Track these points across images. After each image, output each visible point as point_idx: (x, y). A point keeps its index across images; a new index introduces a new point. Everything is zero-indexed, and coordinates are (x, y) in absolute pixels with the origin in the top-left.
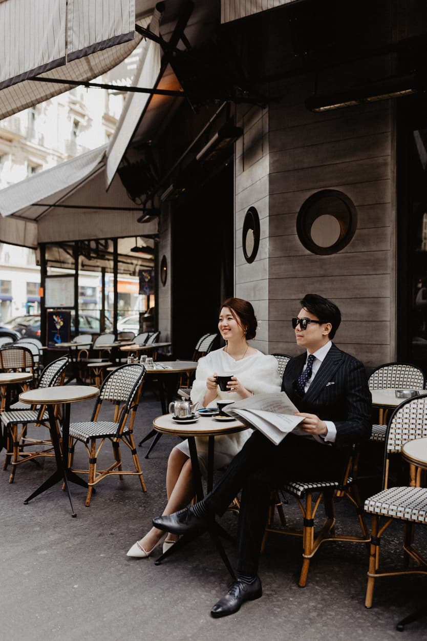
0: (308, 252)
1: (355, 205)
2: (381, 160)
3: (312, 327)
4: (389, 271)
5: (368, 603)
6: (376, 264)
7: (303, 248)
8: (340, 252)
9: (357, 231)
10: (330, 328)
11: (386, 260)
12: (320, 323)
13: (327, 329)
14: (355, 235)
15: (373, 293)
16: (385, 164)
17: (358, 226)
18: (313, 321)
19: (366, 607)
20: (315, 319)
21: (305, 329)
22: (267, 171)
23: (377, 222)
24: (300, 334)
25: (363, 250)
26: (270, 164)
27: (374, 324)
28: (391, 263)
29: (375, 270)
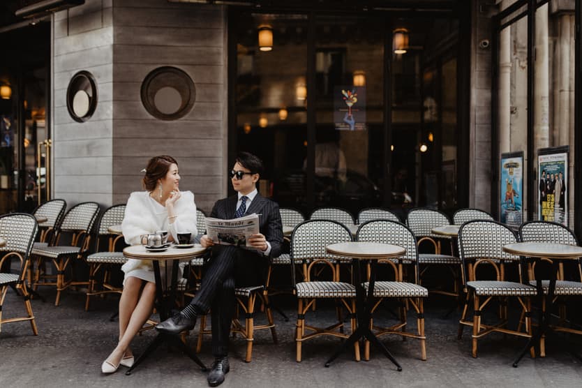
0: (151, 117)
1: (194, 81)
2: (215, 50)
3: (246, 177)
4: (222, 137)
5: (299, 358)
6: (211, 131)
7: (147, 113)
8: (182, 119)
9: (195, 104)
10: (258, 178)
11: (219, 128)
12: (251, 174)
13: (255, 178)
14: (194, 107)
15: (209, 153)
16: (219, 53)
17: (197, 100)
18: (247, 173)
19: (298, 362)
20: (248, 171)
21: (241, 178)
22: (111, 41)
23: (212, 98)
24: (237, 182)
25: (200, 119)
26: (114, 36)
27: (209, 178)
28: (223, 130)
29: (210, 135)
